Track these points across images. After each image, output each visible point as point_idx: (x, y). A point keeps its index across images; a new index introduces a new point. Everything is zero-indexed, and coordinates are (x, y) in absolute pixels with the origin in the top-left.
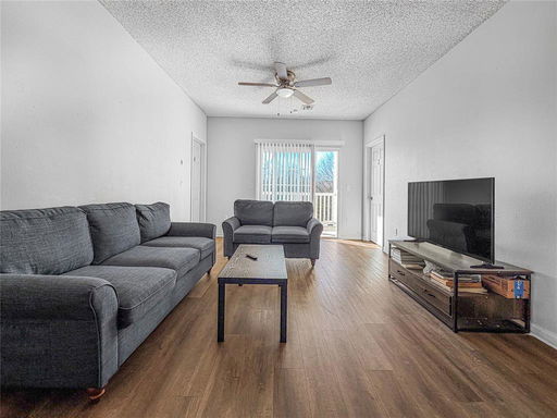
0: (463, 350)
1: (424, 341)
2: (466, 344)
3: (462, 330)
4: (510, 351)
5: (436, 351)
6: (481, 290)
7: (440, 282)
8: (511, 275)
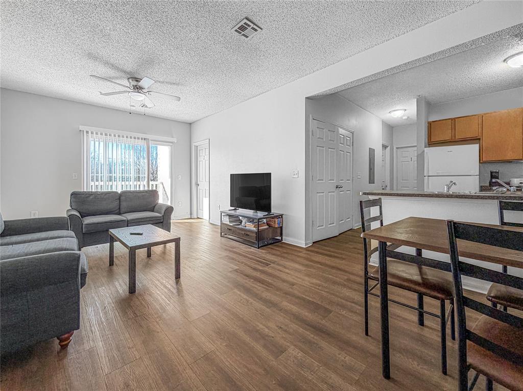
0: (262, 253)
1: (247, 255)
2: (263, 251)
3: (261, 247)
4: (277, 249)
5: (253, 257)
6: (267, 227)
7: (251, 227)
8: (276, 216)
